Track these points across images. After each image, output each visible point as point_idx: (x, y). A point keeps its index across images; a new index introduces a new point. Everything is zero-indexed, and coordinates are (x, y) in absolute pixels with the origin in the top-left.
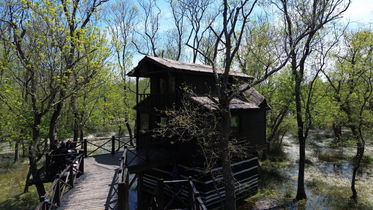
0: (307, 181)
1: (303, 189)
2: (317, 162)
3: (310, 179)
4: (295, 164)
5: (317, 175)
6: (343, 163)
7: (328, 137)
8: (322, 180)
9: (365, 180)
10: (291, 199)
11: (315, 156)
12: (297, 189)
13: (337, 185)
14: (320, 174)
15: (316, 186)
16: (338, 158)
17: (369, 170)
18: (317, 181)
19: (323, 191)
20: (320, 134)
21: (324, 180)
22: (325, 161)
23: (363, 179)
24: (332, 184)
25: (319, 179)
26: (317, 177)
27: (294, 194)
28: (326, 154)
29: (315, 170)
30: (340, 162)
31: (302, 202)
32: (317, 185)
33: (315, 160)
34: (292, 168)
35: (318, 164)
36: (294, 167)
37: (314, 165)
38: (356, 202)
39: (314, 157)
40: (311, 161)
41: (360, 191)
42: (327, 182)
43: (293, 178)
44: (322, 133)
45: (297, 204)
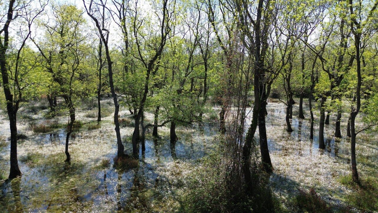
0: (22, 157)
1: (17, 166)
2: (33, 135)
3: (25, 154)
4: (7, 141)
5: (33, 148)
6: (58, 131)
7: (43, 108)
8: (37, 152)
9: (77, 142)
10: (2, 180)
11: (30, 129)
12: (10, 169)
13: (53, 153)
14: (36, 146)
15: (31, 160)
16: (54, 127)
17: (80, 133)
18: (33, 155)
19: (39, 162)
20: (35, 106)
21: (40, 152)
22: (41, 132)
23: (75, 142)
24: (48, 153)
25: (34, 152)
26: (33, 150)
27: (7, 174)
28: (41, 126)
29: (31, 144)
30: (55, 130)
31: (16, 180)
32: (32, 158)
33: (30, 133)
34: (4, 147)
35: (34, 137)
36: (6, 146)
37: (29, 138)
38: (70, 164)
39: (29, 131)
40: (27, 135)
41: (73, 153)
42: (43, 152)
43: (5, 158)
44: (37, 105)
45: (10, 183)
